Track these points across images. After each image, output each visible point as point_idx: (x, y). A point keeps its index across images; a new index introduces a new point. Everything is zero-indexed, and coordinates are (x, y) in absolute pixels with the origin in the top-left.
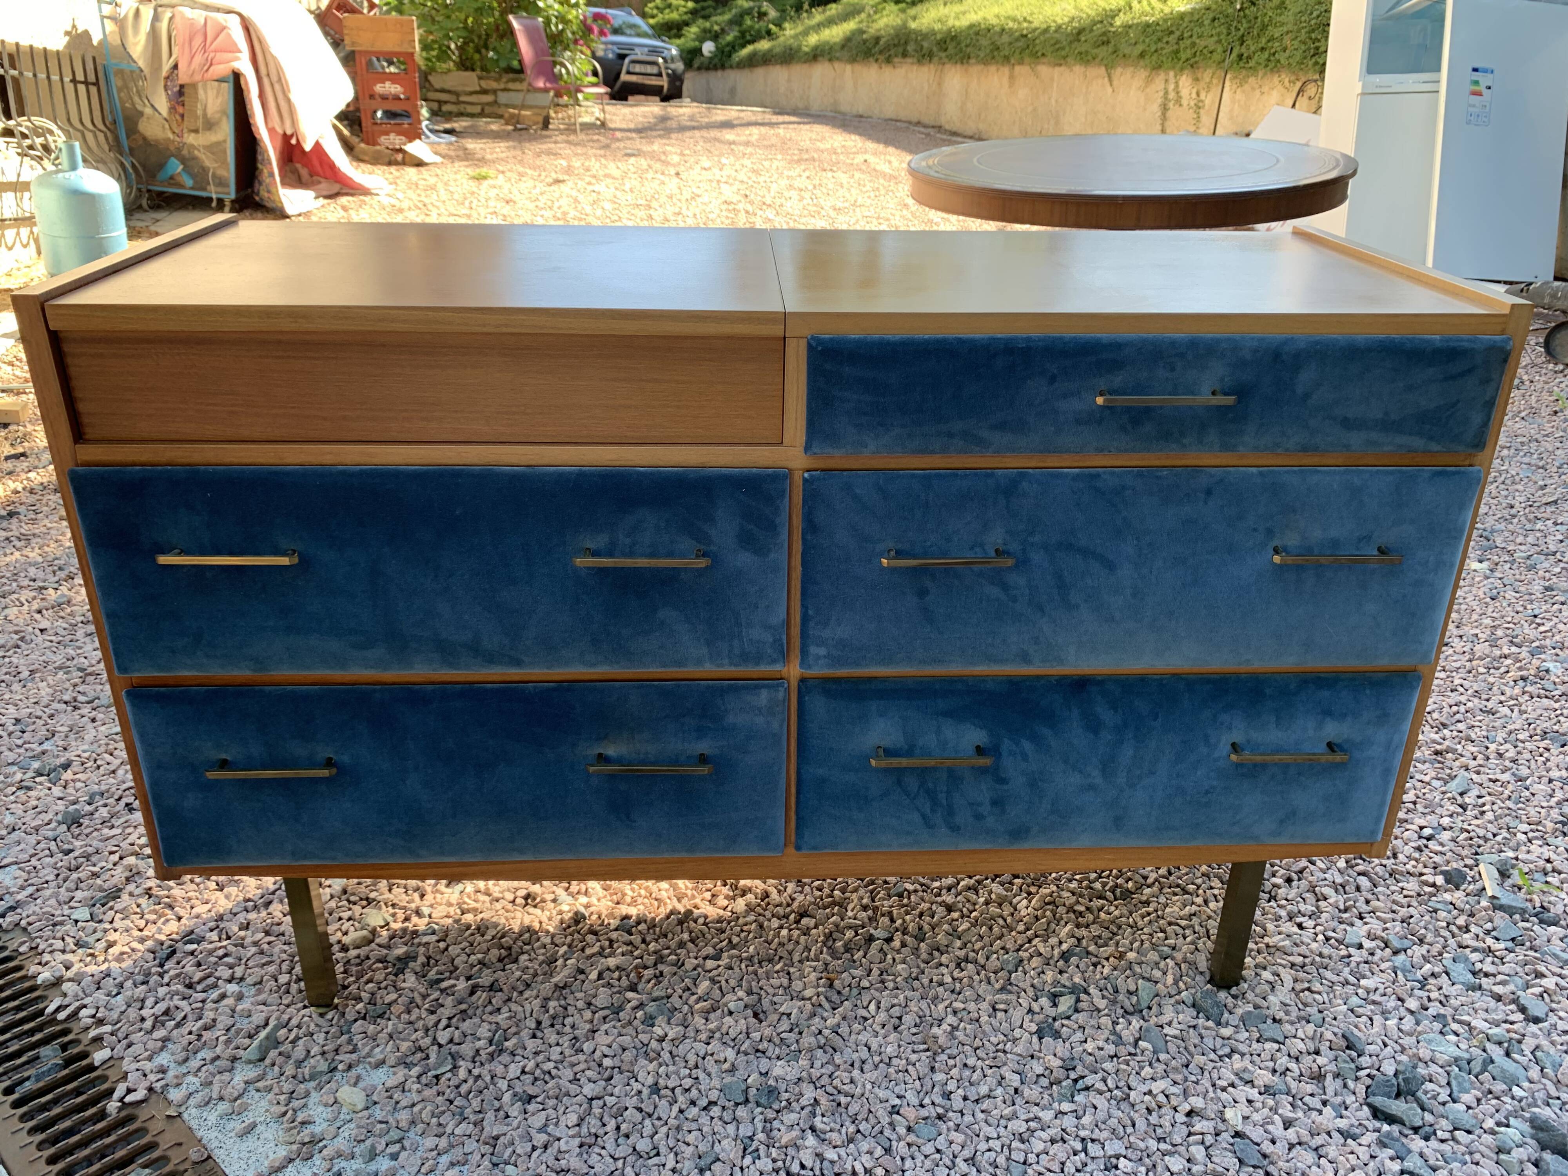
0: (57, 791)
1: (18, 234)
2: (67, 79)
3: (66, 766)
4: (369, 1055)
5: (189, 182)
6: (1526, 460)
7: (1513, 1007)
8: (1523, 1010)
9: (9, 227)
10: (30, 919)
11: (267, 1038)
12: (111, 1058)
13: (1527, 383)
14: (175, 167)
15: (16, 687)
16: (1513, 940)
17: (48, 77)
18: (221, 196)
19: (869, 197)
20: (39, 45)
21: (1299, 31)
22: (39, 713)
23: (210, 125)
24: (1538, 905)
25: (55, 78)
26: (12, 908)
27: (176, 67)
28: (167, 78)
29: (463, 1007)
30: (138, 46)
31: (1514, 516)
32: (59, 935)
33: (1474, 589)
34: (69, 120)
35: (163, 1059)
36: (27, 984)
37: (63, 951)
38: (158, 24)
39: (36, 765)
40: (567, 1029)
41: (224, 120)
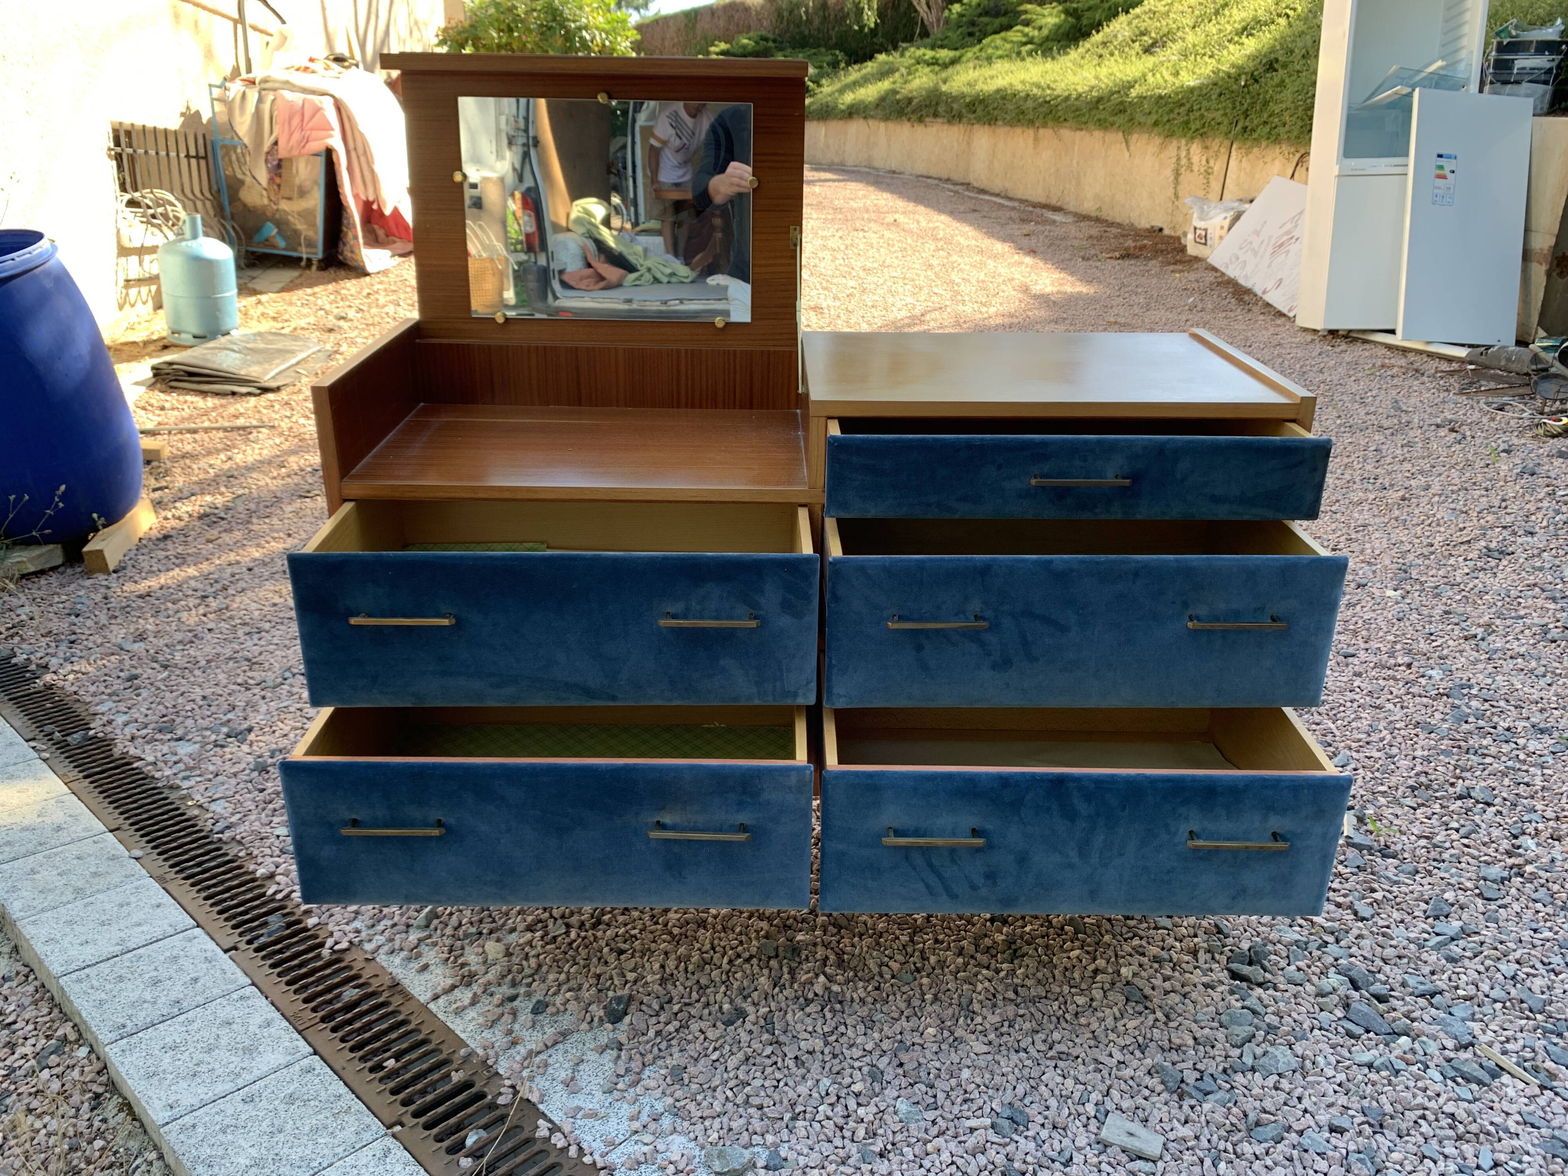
0: (245, 748)
1: (139, 292)
2: (182, 155)
3: (250, 730)
4: (504, 925)
5: (282, 243)
6: (1453, 506)
7: (1349, 911)
8: (1355, 913)
9: (133, 286)
10: (244, 834)
11: (430, 911)
12: (319, 924)
13: (1469, 438)
14: (271, 230)
15: (197, 672)
16: (1358, 867)
17: (168, 155)
18: (310, 256)
19: (897, 258)
20: (161, 126)
21: (1297, 108)
22: (220, 692)
23: (303, 193)
24: (1383, 843)
25: (173, 154)
26: (228, 827)
27: (276, 143)
28: (268, 153)
30: (243, 126)
31: (1433, 553)
32: (267, 845)
33: (1385, 613)
34: (183, 191)
35: (357, 924)
36: (248, 877)
37: (272, 856)
38: (262, 106)
39: (225, 730)
41: (316, 188)
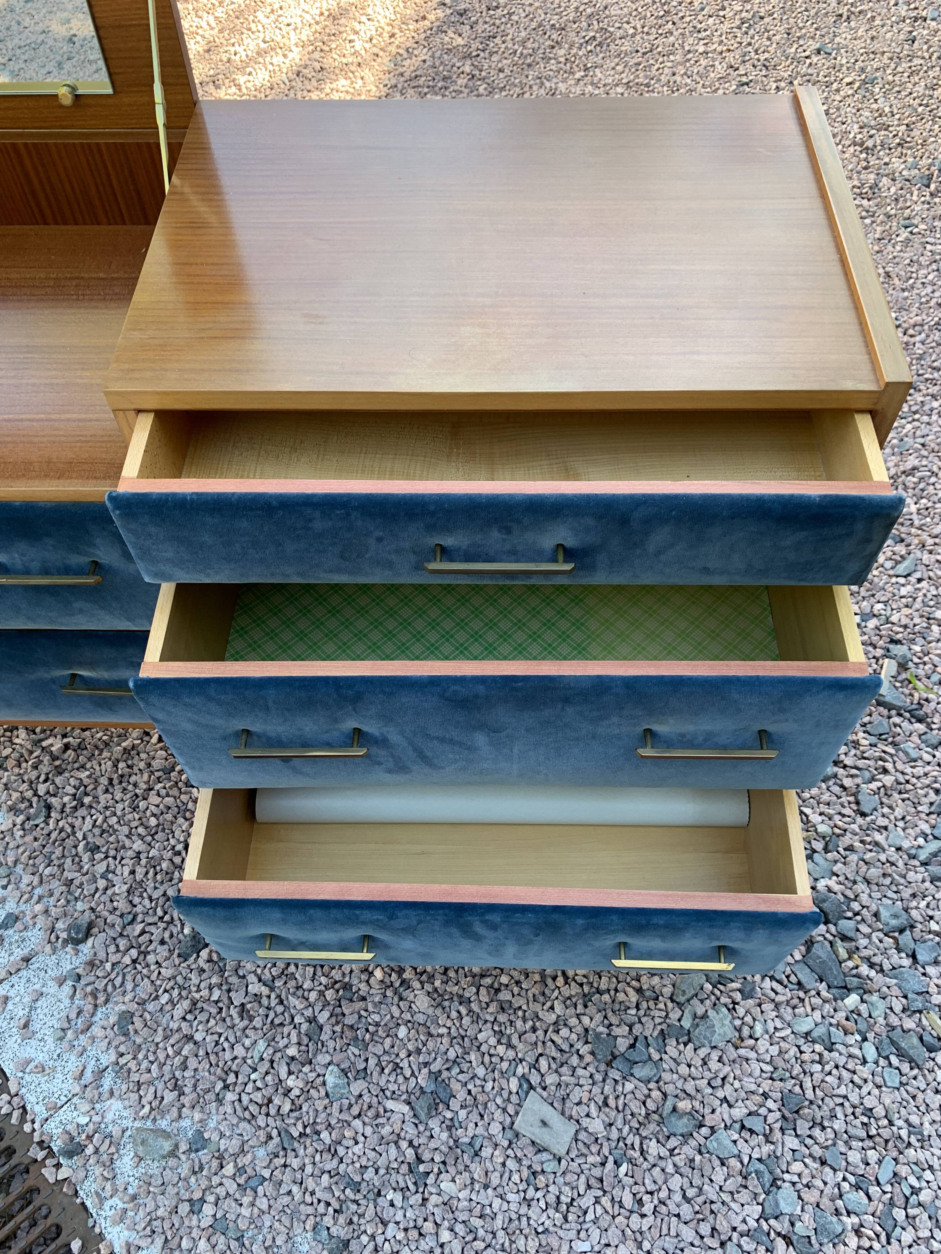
8: (858, 803)
16: (880, 736)
24: (915, 702)
29: (57, 763)
40: (130, 787)
